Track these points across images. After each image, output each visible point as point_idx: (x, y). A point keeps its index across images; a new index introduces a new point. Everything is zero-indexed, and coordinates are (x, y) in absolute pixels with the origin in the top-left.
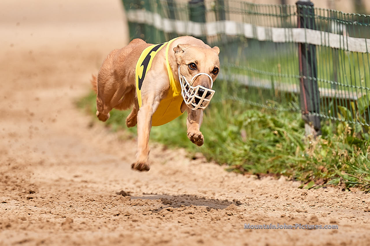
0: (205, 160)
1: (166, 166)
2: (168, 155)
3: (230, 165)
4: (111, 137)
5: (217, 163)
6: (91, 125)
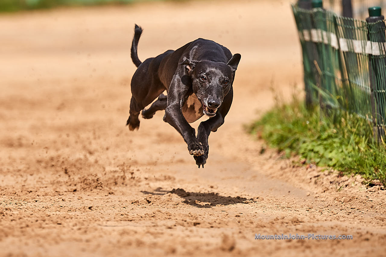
0: (382, 186)
2: (345, 181)
6: (262, 151)
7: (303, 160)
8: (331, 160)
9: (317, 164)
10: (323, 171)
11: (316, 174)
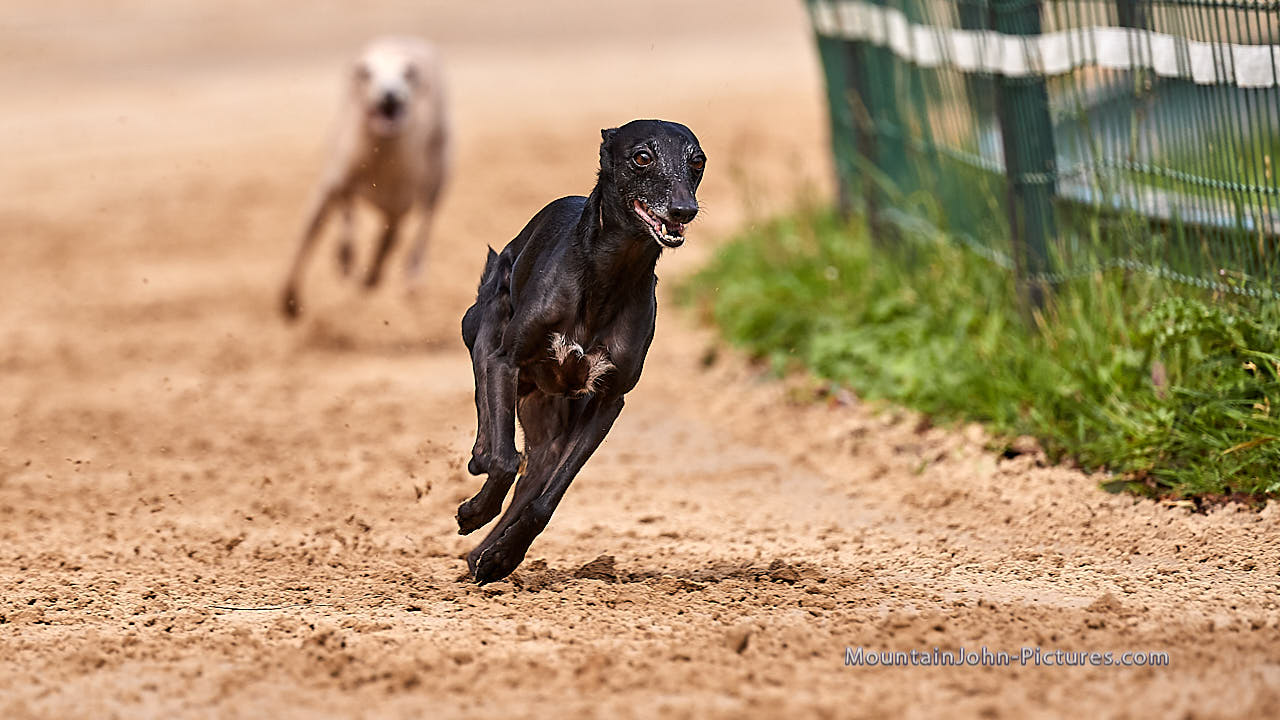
0: (1041, 456)
1: (925, 478)
2: (934, 444)
3: (1116, 470)
4: (768, 393)
5: (1079, 466)
6: (709, 360)
7: (819, 382)
8: (899, 381)
9: (861, 395)
10: (875, 414)
11: (854, 423)
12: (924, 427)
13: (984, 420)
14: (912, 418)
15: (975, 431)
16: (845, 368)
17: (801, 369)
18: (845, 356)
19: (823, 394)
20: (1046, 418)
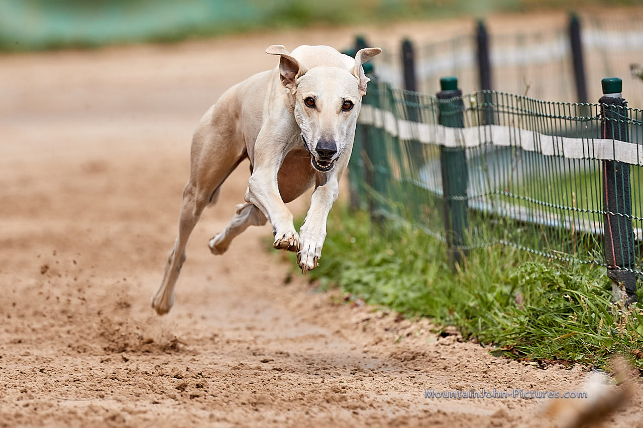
0: (460, 336)
1: (400, 345)
2: (405, 328)
3: (498, 345)
4: (319, 298)
5: (478, 342)
6: (288, 280)
7: (346, 295)
8: (386, 295)
9: (366, 301)
10: (374, 311)
11: (364, 315)
12: (399, 319)
13: (429, 317)
14: (393, 314)
15: (425, 322)
16: (359, 287)
17: (336, 287)
18: (358, 281)
19: (347, 299)
20: (461, 317)
